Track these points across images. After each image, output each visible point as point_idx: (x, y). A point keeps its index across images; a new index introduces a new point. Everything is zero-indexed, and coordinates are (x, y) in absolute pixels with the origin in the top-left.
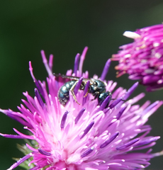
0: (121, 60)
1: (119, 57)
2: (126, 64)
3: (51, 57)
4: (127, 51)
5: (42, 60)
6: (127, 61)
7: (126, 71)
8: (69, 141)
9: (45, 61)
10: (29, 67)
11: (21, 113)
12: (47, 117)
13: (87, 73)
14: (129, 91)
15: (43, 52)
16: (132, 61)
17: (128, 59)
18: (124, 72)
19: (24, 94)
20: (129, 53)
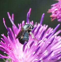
0: (53, 12)
1: (51, 11)
2: (56, 13)
3: (13, 15)
4: (56, 7)
5: (8, 17)
6: (56, 12)
7: (56, 17)
8: (27, 58)
9: (10, 17)
10: (3, 21)
11: (1, 45)
12: (15, 46)
13: (32, 22)
14: (55, 29)
15: (8, 13)
16: (59, 12)
17: (56, 11)
18: (55, 18)
19: (2, 35)
20: (57, 8)
